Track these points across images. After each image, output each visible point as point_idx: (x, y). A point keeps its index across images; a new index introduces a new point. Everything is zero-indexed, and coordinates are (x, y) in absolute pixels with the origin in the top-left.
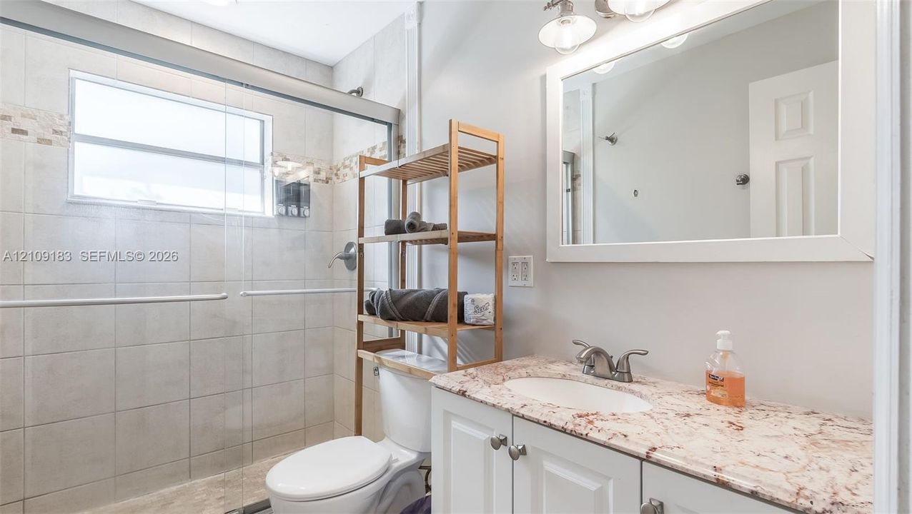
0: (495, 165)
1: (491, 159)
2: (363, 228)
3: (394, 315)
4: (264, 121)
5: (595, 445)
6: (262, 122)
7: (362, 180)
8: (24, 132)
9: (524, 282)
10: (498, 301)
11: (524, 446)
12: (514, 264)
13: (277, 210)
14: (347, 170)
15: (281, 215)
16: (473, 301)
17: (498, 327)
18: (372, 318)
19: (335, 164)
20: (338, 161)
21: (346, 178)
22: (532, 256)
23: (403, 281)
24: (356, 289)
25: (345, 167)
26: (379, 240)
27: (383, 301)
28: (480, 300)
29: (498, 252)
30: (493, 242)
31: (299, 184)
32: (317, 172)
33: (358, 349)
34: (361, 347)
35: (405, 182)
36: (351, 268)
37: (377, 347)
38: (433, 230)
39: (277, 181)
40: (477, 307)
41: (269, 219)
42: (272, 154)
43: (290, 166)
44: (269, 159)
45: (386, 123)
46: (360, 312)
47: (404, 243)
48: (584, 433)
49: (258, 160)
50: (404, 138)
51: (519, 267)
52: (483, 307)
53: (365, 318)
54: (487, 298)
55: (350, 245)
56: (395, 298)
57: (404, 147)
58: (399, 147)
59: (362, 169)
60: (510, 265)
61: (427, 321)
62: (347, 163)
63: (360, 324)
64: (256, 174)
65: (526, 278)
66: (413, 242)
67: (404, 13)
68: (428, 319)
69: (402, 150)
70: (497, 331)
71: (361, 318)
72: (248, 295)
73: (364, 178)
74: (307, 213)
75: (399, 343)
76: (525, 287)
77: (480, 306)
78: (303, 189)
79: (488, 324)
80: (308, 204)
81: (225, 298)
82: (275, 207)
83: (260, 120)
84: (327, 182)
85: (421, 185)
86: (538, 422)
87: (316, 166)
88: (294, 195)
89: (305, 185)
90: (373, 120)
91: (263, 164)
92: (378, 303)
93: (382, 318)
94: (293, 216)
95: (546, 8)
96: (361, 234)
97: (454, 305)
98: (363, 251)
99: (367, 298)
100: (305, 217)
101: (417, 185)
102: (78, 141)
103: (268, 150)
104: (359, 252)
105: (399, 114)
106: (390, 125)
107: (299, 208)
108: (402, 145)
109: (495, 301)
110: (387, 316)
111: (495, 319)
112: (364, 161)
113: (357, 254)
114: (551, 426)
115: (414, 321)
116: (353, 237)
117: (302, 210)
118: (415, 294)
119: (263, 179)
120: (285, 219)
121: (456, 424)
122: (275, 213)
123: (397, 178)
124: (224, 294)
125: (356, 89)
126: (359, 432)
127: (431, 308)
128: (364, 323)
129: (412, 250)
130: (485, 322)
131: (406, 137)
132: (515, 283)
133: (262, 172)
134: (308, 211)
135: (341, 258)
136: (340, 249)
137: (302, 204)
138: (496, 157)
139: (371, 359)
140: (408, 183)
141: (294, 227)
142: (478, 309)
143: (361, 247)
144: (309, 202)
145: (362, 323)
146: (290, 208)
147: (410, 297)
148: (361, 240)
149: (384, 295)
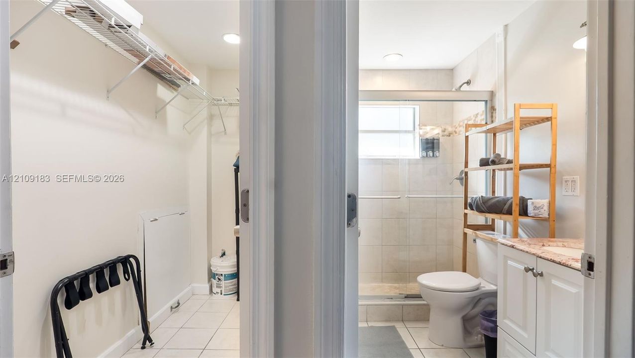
0: (550, 122)
1: (548, 119)
2: (467, 163)
3: (484, 210)
5: (573, 270)
6: (414, 109)
7: (467, 137)
9: (573, 193)
10: (552, 204)
11: (542, 272)
12: (566, 181)
13: (422, 154)
15: (423, 157)
16: (533, 203)
17: (551, 219)
18: (472, 211)
19: (454, 125)
20: (456, 123)
22: (579, 177)
23: (493, 192)
24: (464, 196)
26: (476, 169)
27: (477, 202)
28: (539, 203)
29: (551, 175)
30: (549, 168)
31: (434, 139)
32: (444, 131)
33: (464, 228)
34: (466, 227)
35: (495, 135)
36: (461, 184)
37: (476, 228)
38: (507, 163)
39: (421, 138)
40: (535, 207)
41: (417, 160)
42: (419, 125)
43: (428, 128)
44: (417, 127)
45: (484, 101)
46: (466, 208)
47: (494, 170)
48: (569, 264)
49: (412, 129)
50: (495, 108)
51: (570, 183)
52: (540, 207)
53: (468, 211)
54: (545, 202)
55: (461, 173)
56: (484, 201)
57: (496, 113)
58: (492, 113)
59: (467, 131)
60: (564, 182)
61: (504, 214)
63: (466, 215)
64: (411, 136)
65: (574, 190)
66: (501, 170)
67: (495, 33)
68: (505, 213)
69: (494, 115)
70: (551, 221)
71: (466, 211)
72: (409, 197)
73: (468, 136)
74: (437, 154)
75: (491, 228)
76: (573, 195)
77: (538, 206)
78: (435, 141)
79: (543, 217)
80: (438, 150)
81: (399, 198)
82: (420, 152)
84: (450, 136)
85: (506, 135)
86: (548, 260)
87: (443, 127)
88: (430, 145)
89: (437, 139)
90: (475, 101)
91: (414, 130)
92: (474, 203)
93: (477, 211)
94: (430, 157)
95: (581, 27)
96: (466, 166)
97: (517, 205)
98: (467, 176)
99: (469, 201)
100: (437, 157)
101: (503, 135)
103: (417, 123)
104: (465, 176)
105: (492, 94)
106: (486, 101)
107: (433, 152)
108: (494, 112)
109: (549, 204)
110: (480, 210)
111: (549, 215)
112: (468, 127)
114: (554, 261)
116: (462, 167)
117: (435, 153)
118: (497, 199)
119: (414, 138)
120: (426, 159)
121: (509, 262)
122: (421, 156)
123: (490, 133)
124: (399, 196)
125: (466, 81)
126: (464, 270)
127: (506, 207)
129: (499, 175)
130: (541, 216)
131: (497, 107)
132: (567, 194)
133: (414, 135)
135: (457, 179)
136: (457, 175)
137: (435, 149)
138: (551, 117)
139: (471, 233)
140: (497, 134)
141: (432, 163)
142: (536, 208)
143: (466, 174)
144: (439, 148)
145: (467, 214)
146: (428, 153)
147: (494, 201)
148: (466, 170)
149: (478, 199)
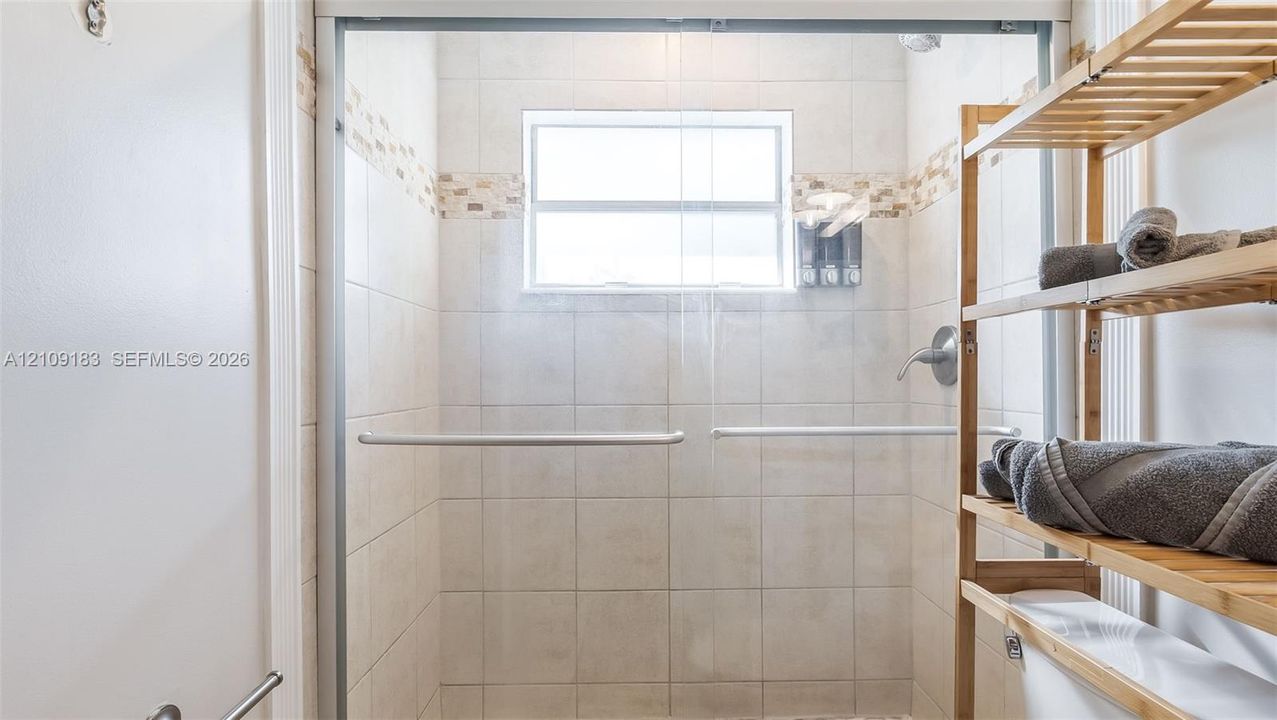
2: (974, 281)
3: (1076, 517)
4: (780, 128)
6: (778, 129)
8: (479, 207)
13: (801, 276)
14: (938, 180)
15: (808, 286)
18: (1001, 509)
19: (911, 175)
20: (918, 164)
21: (935, 197)
23: (1093, 414)
24: (957, 428)
25: (931, 174)
26: (1022, 306)
27: (1037, 473)
32: (878, 198)
33: (963, 577)
34: (972, 574)
35: (1096, 153)
36: (946, 380)
39: (799, 224)
41: (786, 296)
42: (793, 179)
43: (830, 200)
44: (788, 190)
45: (1034, 24)
46: (968, 488)
50: (1088, 47)
53: (981, 505)
55: (944, 333)
61: (1205, 552)
62: (937, 164)
63: (968, 520)
64: (768, 220)
71: (970, 503)
73: (974, 159)
74: (855, 277)
75: (1087, 582)
78: (849, 234)
80: (858, 262)
81: (678, 441)
82: (797, 270)
83: (775, 127)
84: (896, 214)
87: (875, 187)
91: (781, 202)
92: (1020, 475)
93: (1034, 520)
94: (830, 285)
96: (969, 296)
98: (974, 342)
99: (986, 454)
100: (852, 285)
102: (541, 211)
103: (787, 174)
104: (965, 343)
107: (841, 268)
110: (1045, 510)
113: (960, 345)
115: (1151, 543)
117: (847, 272)
118: (1156, 463)
119: (780, 228)
120: (817, 293)
122: (798, 284)
123: (1071, 144)
124: (679, 433)
127: (1230, 516)
128: (977, 517)
129: (1122, 334)
133: (779, 217)
134: (857, 273)
135: (923, 359)
136: (924, 343)
137: (847, 260)
139: (999, 616)
140: (1108, 151)
141: (835, 307)
143: (969, 331)
144: (861, 259)
145: (973, 516)
146: (823, 271)
147: (1137, 471)
148: (970, 313)
149: (1040, 454)
